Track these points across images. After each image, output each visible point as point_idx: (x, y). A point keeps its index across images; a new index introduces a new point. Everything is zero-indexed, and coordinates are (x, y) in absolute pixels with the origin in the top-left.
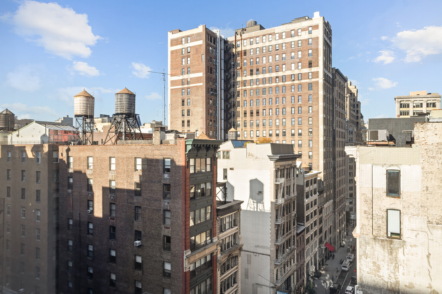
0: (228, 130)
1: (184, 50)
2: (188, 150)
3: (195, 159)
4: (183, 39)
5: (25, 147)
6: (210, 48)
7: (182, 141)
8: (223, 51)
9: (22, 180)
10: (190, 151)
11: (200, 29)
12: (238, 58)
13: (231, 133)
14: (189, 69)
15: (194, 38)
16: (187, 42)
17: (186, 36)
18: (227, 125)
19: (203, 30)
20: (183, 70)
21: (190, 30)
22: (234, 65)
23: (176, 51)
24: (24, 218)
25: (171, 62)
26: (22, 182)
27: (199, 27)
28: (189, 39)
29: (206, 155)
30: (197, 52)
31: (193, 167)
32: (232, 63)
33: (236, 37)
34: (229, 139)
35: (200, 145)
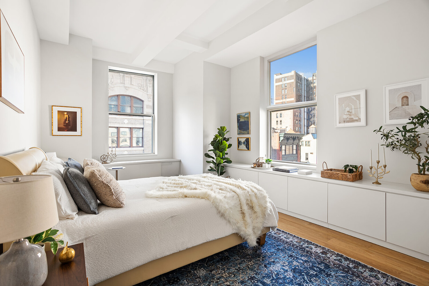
0: (310, 126)
1: (283, 85)
2: (281, 140)
3: (285, 145)
4: (283, 79)
6: (298, 84)
7: (277, 134)
8: (305, 86)
10: (282, 140)
11: (293, 73)
12: (314, 90)
13: (312, 129)
14: (286, 96)
15: (289, 78)
16: (285, 80)
17: (284, 77)
18: (309, 123)
19: (294, 74)
20: (283, 97)
21: (287, 74)
22: (312, 94)
23: (279, 85)
25: (276, 92)
27: (292, 72)
28: (286, 78)
29: (293, 144)
30: (291, 86)
31: (284, 151)
32: (311, 93)
33: (313, 77)
34: (310, 133)
35: (289, 137)
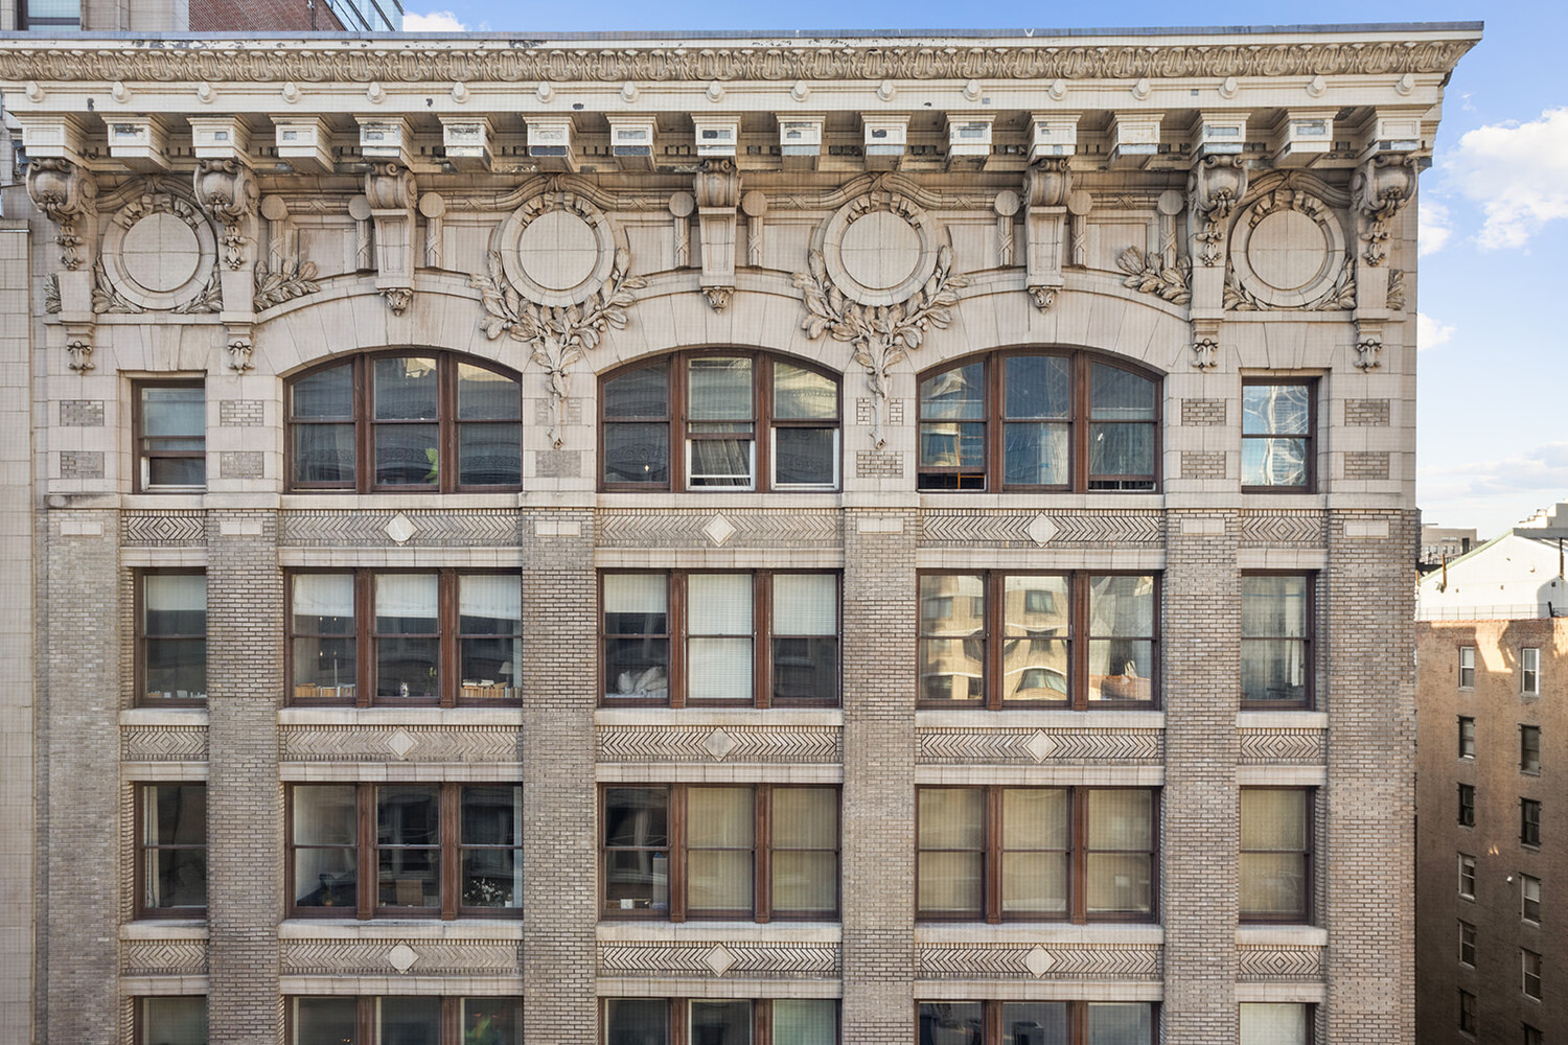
5: (1472, 630)
9: (1462, 752)
24: (1472, 898)
26: (1460, 760)
